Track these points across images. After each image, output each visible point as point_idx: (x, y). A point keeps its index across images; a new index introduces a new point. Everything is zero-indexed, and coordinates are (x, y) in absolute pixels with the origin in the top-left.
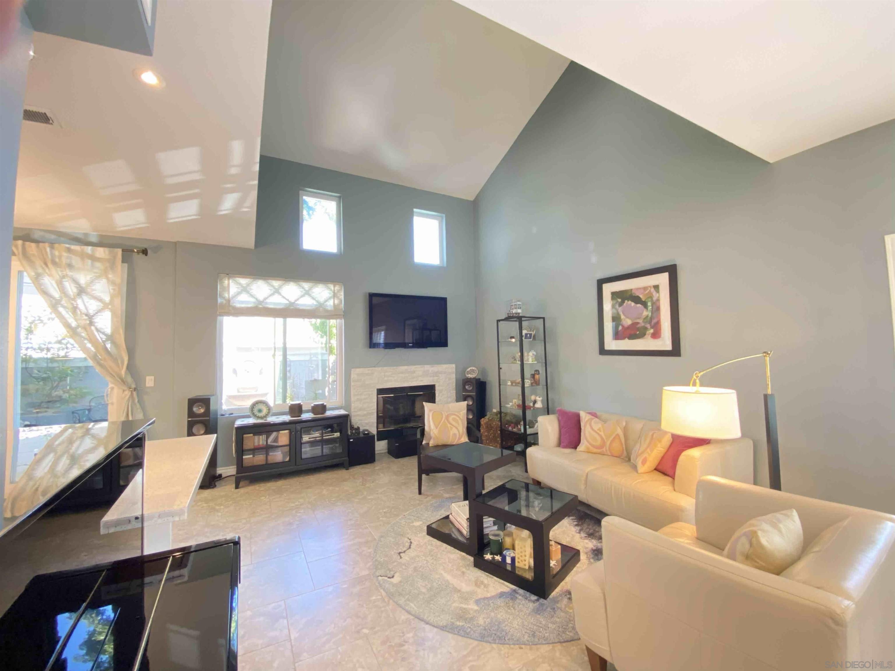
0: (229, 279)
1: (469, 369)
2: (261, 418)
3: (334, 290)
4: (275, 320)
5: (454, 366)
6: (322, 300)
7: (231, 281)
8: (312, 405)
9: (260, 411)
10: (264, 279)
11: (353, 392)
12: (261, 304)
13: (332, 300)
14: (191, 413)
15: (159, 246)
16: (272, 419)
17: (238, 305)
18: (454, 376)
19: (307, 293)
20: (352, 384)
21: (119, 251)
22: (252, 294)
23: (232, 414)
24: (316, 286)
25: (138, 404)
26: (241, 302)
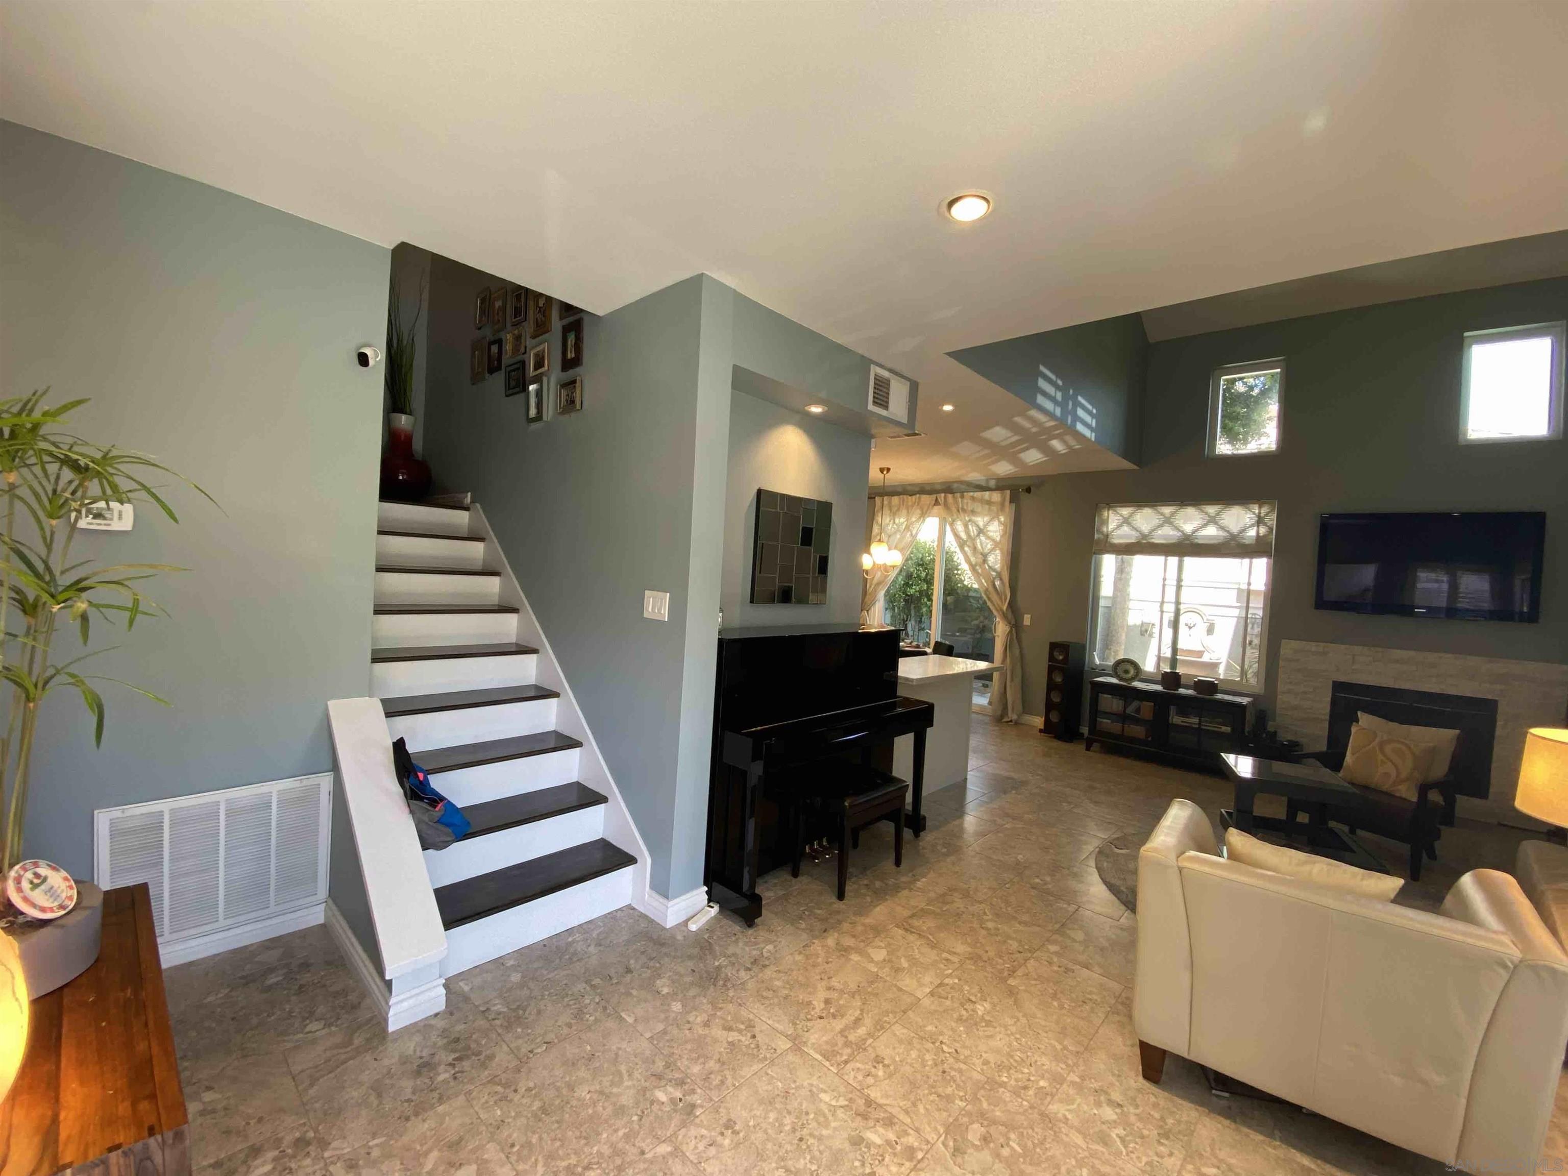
0: (1109, 510)
2: (1125, 680)
3: (1260, 513)
4: (1166, 560)
6: (1235, 530)
7: (1110, 512)
8: (1197, 679)
9: (1127, 672)
10: (1152, 506)
11: (1282, 676)
12: (1145, 539)
13: (1255, 528)
14: (1051, 658)
15: (1042, 481)
17: (1116, 541)
19: (1213, 520)
20: (1281, 663)
21: (1008, 492)
22: (1135, 525)
24: (1228, 509)
25: (1015, 641)
26: (1120, 537)
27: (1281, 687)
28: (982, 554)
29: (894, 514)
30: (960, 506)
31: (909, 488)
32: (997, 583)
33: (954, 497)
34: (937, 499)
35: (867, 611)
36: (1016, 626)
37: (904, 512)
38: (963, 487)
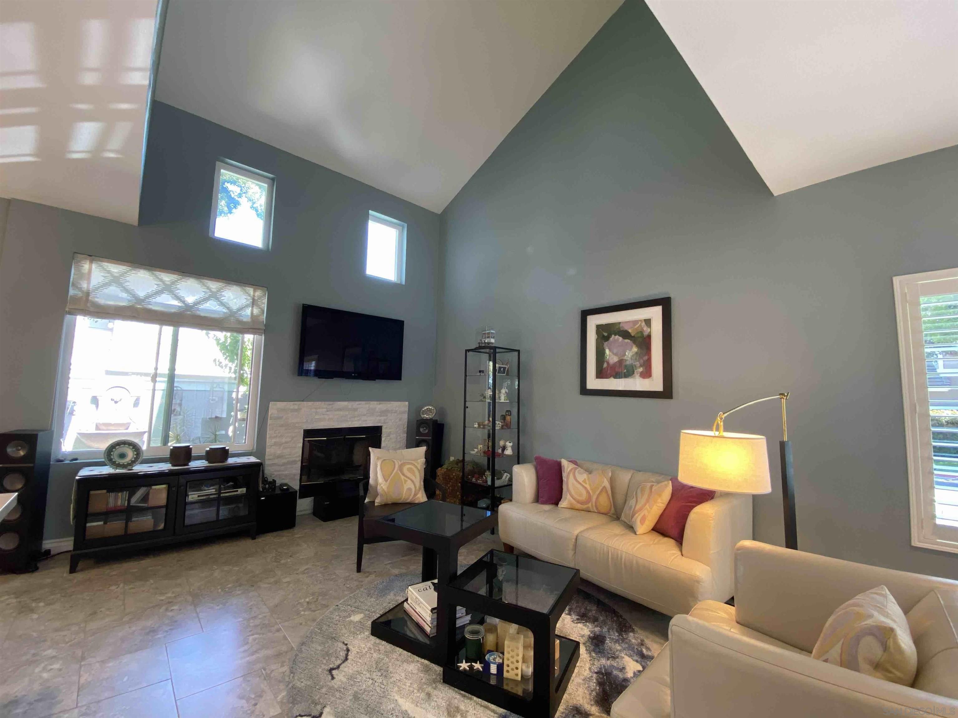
0: (91, 263)
1: (426, 408)
2: (123, 466)
3: (254, 296)
4: (160, 328)
5: (407, 403)
6: (234, 308)
7: (93, 265)
8: (208, 449)
9: (123, 456)
10: (150, 270)
11: (269, 433)
12: (140, 304)
13: (250, 309)
16: (140, 468)
17: (101, 301)
18: (405, 416)
19: (214, 296)
20: (269, 422)
22: (127, 287)
23: (76, 459)
24: (228, 287)
26: (107, 297)
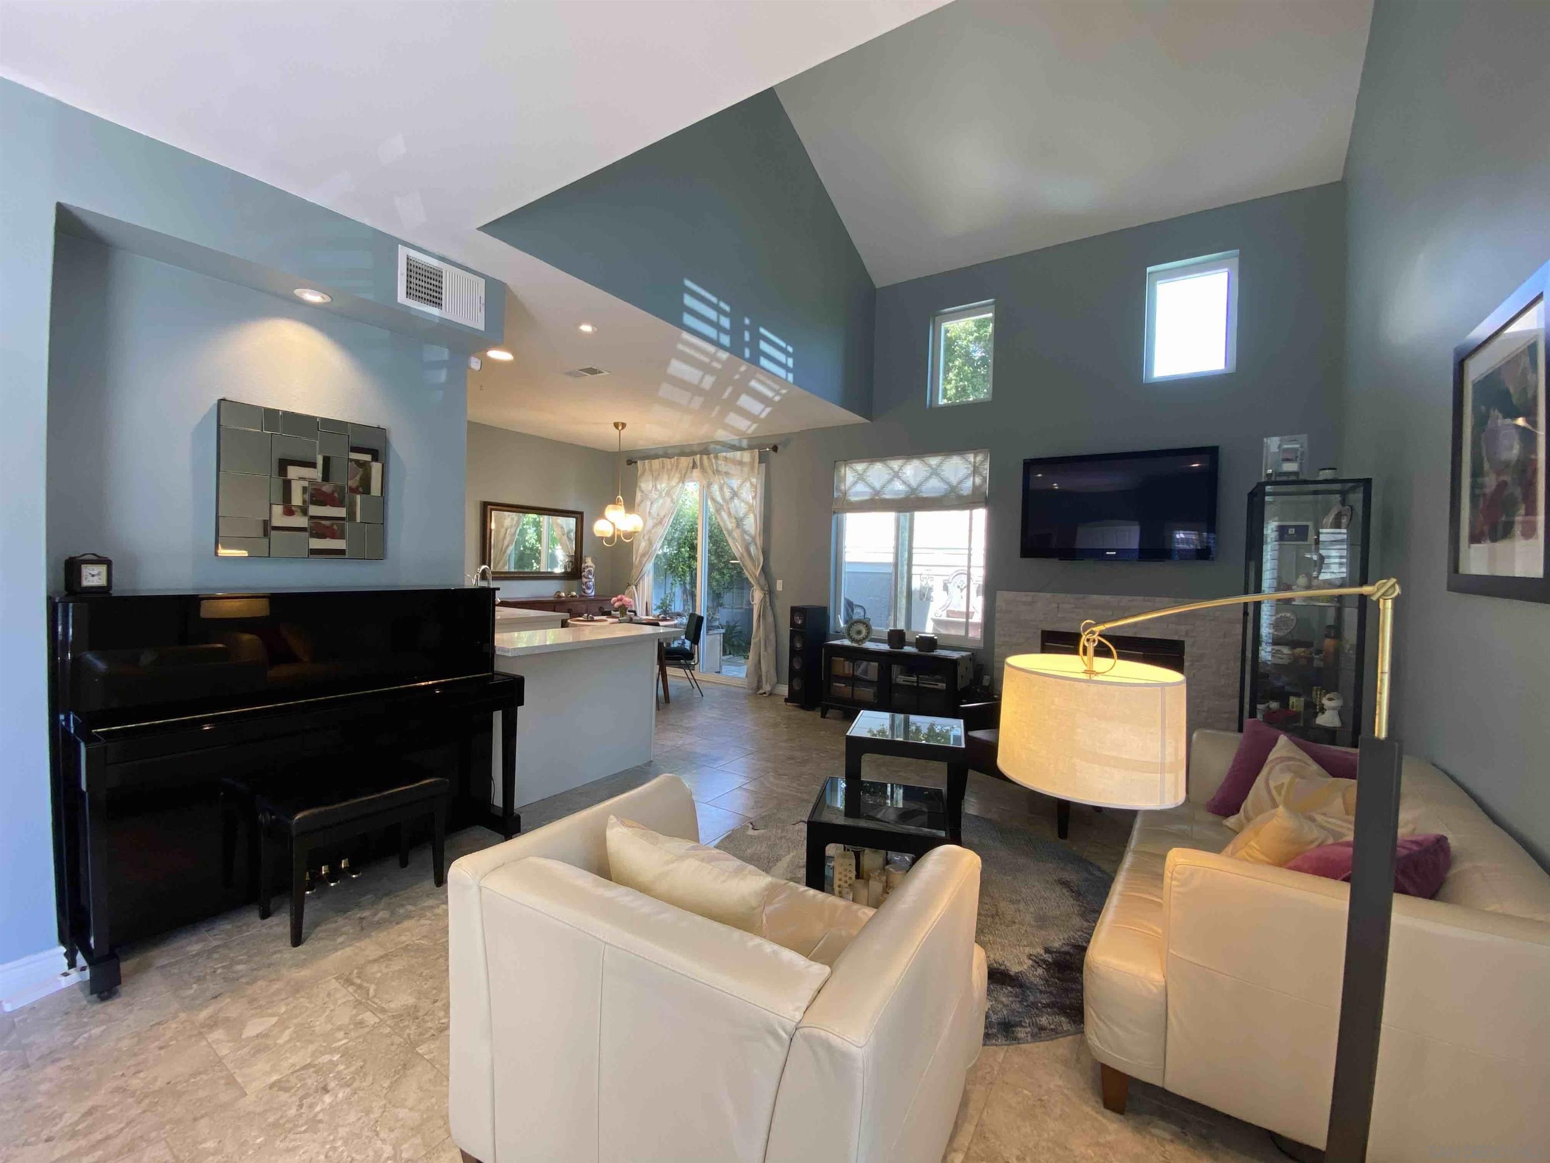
0: (845, 467)
2: (857, 641)
3: (975, 462)
6: (954, 481)
7: (847, 469)
8: (918, 637)
9: (859, 632)
10: (882, 461)
11: (997, 629)
12: (878, 495)
13: (972, 479)
14: (793, 623)
15: (787, 439)
16: (867, 645)
17: (854, 499)
18: (1239, 629)
19: (935, 472)
20: (997, 615)
21: (757, 452)
22: (869, 482)
24: (948, 460)
25: (769, 608)
26: (857, 494)
27: (998, 640)
28: (735, 518)
29: (656, 478)
30: (715, 468)
31: (670, 451)
32: (752, 549)
33: (709, 458)
34: (694, 463)
35: (636, 586)
36: (770, 593)
37: (666, 477)
38: (718, 447)
